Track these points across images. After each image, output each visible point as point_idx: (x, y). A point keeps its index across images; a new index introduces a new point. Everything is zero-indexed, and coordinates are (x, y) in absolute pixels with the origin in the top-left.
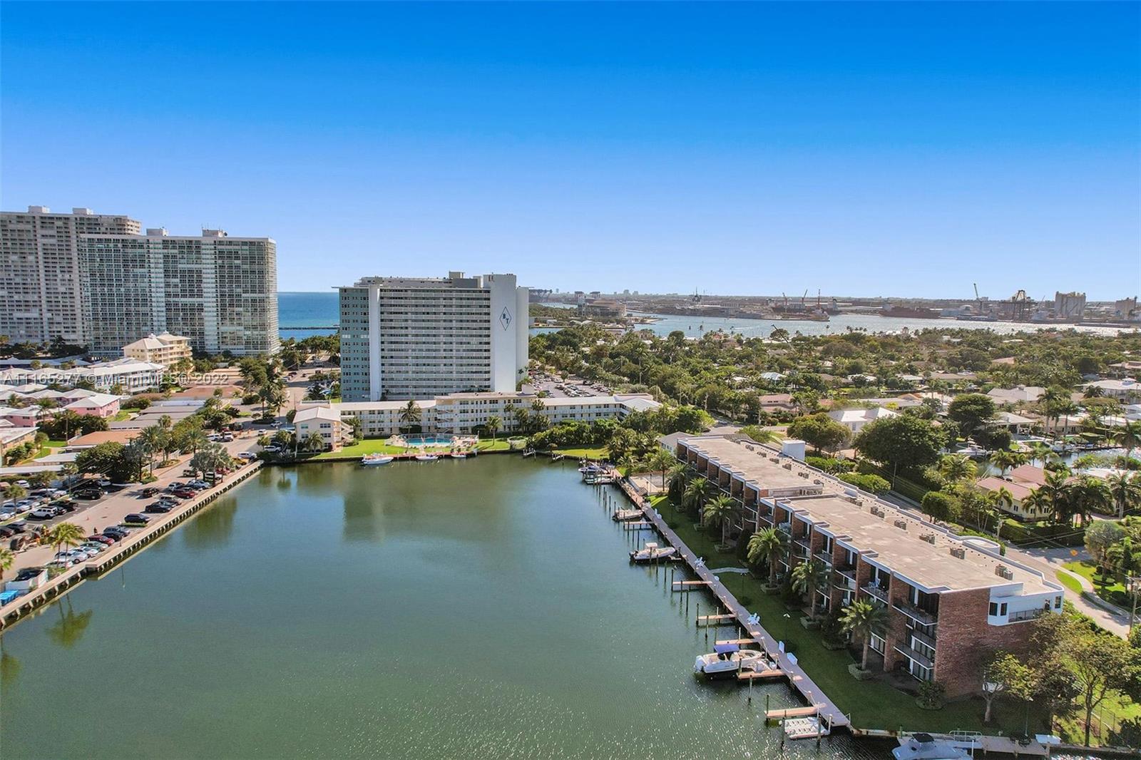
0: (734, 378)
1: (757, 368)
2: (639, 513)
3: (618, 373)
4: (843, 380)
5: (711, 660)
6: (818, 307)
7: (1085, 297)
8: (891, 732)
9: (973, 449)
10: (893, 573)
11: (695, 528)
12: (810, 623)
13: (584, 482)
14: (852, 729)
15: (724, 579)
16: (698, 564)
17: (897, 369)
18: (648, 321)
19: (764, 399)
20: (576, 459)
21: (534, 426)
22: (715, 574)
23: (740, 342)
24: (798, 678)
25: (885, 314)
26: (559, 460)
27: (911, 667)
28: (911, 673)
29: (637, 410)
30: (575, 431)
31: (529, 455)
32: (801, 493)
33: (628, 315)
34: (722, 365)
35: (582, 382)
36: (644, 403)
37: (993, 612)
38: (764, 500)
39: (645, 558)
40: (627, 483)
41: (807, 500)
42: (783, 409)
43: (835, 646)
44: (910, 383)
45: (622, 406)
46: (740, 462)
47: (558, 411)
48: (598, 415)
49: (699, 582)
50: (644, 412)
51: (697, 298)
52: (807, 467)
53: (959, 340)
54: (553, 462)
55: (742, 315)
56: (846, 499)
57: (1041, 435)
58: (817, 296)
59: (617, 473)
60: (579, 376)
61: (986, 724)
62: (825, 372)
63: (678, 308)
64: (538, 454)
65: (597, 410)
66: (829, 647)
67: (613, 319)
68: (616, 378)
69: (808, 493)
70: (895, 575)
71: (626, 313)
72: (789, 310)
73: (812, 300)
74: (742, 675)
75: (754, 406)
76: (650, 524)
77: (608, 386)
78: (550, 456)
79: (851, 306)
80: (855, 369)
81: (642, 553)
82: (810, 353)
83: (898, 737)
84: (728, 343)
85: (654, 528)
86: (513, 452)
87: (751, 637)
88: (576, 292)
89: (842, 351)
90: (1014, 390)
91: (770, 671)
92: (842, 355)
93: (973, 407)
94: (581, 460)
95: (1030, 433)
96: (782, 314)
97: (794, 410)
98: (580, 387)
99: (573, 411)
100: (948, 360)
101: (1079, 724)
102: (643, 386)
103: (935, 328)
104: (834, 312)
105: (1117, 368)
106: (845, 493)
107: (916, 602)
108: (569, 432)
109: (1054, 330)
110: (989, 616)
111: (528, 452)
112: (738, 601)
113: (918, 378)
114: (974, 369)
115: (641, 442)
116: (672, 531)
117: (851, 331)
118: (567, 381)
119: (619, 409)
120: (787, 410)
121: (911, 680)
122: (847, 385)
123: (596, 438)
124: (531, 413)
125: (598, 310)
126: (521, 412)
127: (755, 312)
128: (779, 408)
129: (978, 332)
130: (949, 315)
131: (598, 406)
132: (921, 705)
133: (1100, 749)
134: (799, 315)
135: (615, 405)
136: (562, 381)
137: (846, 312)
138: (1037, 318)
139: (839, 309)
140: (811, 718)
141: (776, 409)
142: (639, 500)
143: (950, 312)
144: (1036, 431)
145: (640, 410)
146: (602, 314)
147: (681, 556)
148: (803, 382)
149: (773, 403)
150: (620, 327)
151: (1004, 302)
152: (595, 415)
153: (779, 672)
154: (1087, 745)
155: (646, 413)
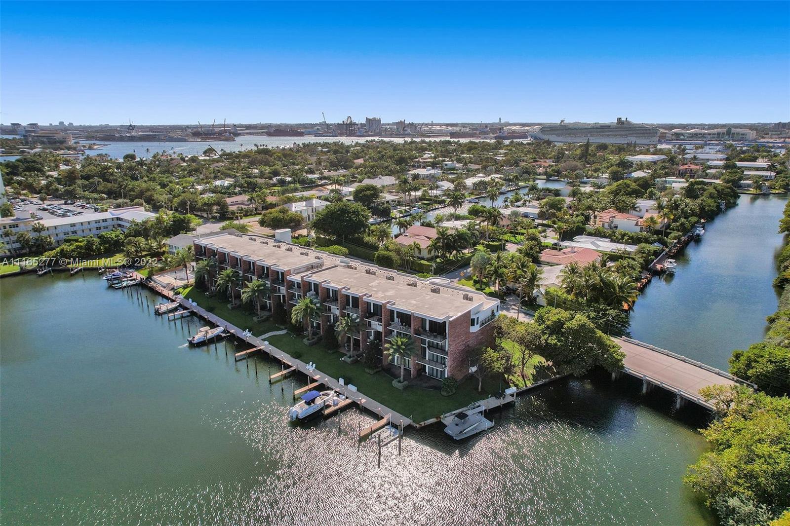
0: (197, 187)
1: (207, 178)
2: (174, 305)
3: (95, 191)
4: (271, 182)
5: (301, 408)
6: (225, 131)
7: (380, 120)
8: (437, 418)
9: (374, 219)
10: (413, 313)
11: (230, 308)
12: (352, 359)
13: (111, 287)
14: (415, 425)
15: (272, 341)
16: (247, 335)
17: (302, 170)
18: (96, 147)
19: (229, 200)
20: (96, 269)
21: (37, 246)
22: (264, 340)
23: (183, 159)
24: (363, 400)
25: (270, 134)
26: (77, 272)
27: (427, 371)
28: (428, 375)
29: (137, 221)
30: (85, 246)
31: (45, 273)
32: (312, 268)
33: (76, 143)
34: (180, 178)
35: (63, 202)
36: (139, 214)
37: (473, 324)
38: (289, 278)
39: (202, 340)
40: (152, 282)
41: (321, 272)
42: (243, 206)
43: (375, 371)
44: (313, 180)
45: (118, 219)
46: (254, 252)
47: (59, 230)
48: (98, 229)
49: (255, 349)
50: (143, 222)
51: (131, 128)
52: (300, 247)
53: (327, 150)
54: (72, 275)
55: (171, 140)
56: (344, 266)
57: (402, 205)
58: (223, 123)
59: (139, 275)
60: (57, 197)
61: (480, 393)
62: (255, 177)
63: (117, 136)
64: (54, 271)
65: (97, 225)
66: (372, 372)
67: (61, 146)
68: (95, 195)
69: (317, 267)
70: (415, 315)
71: (73, 142)
72: (205, 134)
73: (219, 126)
74: (327, 412)
75: (223, 207)
76: (189, 312)
77: (89, 203)
78: (68, 270)
79: (244, 130)
80: (276, 173)
81: (198, 337)
82: (240, 164)
83: (442, 420)
84: (174, 161)
85: (193, 314)
86: (23, 272)
87: (316, 381)
88: (12, 124)
89: (262, 161)
90: (377, 179)
91: (343, 402)
92: (263, 164)
93: (368, 192)
94: (100, 269)
95: (397, 205)
96: (200, 137)
97: (251, 206)
98: (64, 207)
99: (74, 229)
100: (330, 163)
101: (519, 376)
102: (125, 201)
103: (309, 143)
104: (237, 135)
105: (416, 161)
106: (340, 262)
107: (427, 329)
108: (77, 247)
109: (374, 140)
110: (471, 327)
111: (42, 270)
112: (291, 356)
113: (316, 176)
114: (346, 167)
115: (152, 247)
116: (210, 313)
117: (257, 147)
118: (46, 202)
119: (116, 222)
120: (246, 207)
121: (430, 380)
122: (274, 185)
123: (105, 248)
124: (31, 235)
125: (45, 140)
126: (22, 236)
127: (180, 137)
128: (240, 206)
129: (335, 144)
130: (309, 134)
131: (97, 222)
132: (445, 394)
133: (533, 386)
134: (214, 138)
135: (113, 219)
136: (42, 203)
137: (244, 134)
138: (359, 134)
139: (239, 132)
140: (387, 427)
141: (238, 207)
142: (171, 294)
143: (309, 131)
144: (400, 203)
145: (139, 220)
146: (50, 143)
147: (229, 332)
148: (246, 185)
149: (235, 203)
150: (72, 153)
151: (339, 124)
152: (95, 229)
153: (348, 401)
154: (526, 386)
155: (145, 222)
